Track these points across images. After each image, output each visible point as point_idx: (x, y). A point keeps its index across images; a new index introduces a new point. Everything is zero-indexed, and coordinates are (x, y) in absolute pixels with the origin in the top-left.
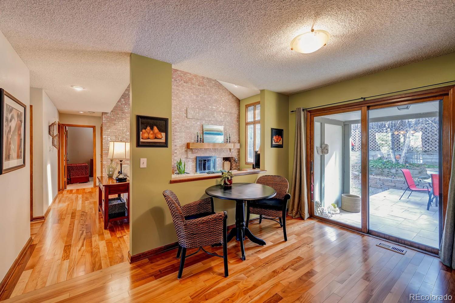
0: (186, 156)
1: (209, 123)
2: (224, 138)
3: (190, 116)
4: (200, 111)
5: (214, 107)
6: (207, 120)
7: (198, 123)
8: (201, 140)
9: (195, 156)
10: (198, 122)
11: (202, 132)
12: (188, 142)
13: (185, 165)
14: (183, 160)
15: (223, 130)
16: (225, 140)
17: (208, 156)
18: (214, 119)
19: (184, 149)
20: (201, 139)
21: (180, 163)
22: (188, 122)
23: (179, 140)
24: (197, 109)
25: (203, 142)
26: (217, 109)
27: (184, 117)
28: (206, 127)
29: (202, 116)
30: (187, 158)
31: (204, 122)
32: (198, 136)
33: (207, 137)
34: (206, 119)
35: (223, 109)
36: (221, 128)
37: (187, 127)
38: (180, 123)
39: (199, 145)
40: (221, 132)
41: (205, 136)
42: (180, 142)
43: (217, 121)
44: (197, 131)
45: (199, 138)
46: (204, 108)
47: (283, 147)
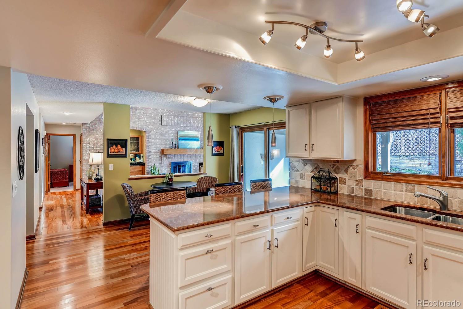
0: (160, 162)
1: (185, 129)
2: (201, 143)
3: (164, 123)
4: (175, 118)
5: (190, 114)
6: (183, 126)
7: (173, 130)
8: (175, 146)
9: (170, 162)
10: (172, 129)
11: (177, 138)
12: (163, 148)
13: (159, 170)
14: (157, 165)
15: (199, 135)
16: (202, 146)
17: (184, 162)
18: (190, 125)
19: (159, 154)
20: (175, 145)
21: (154, 168)
22: (163, 129)
23: (153, 147)
24: (172, 116)
25: (178, 148)
26: (193, 115)
27: (159, 124)
28: (182, 133)
29: (177, 123)
30: (161, 163)
31: (179, 128)
32: (172, 142)
33: (182, 143)
34: (181, 125)
35: (200, 114)
36: (197, 134)
37: (161, 134)
38: (154, 130)
39: (173, 151)
40: (198, 137)
41: (180, 142)
42: (154, 149)
43: (193, 127)
44: (172, 137)
45: (174, 144)
46: (180, 114)
47: (223, 155)
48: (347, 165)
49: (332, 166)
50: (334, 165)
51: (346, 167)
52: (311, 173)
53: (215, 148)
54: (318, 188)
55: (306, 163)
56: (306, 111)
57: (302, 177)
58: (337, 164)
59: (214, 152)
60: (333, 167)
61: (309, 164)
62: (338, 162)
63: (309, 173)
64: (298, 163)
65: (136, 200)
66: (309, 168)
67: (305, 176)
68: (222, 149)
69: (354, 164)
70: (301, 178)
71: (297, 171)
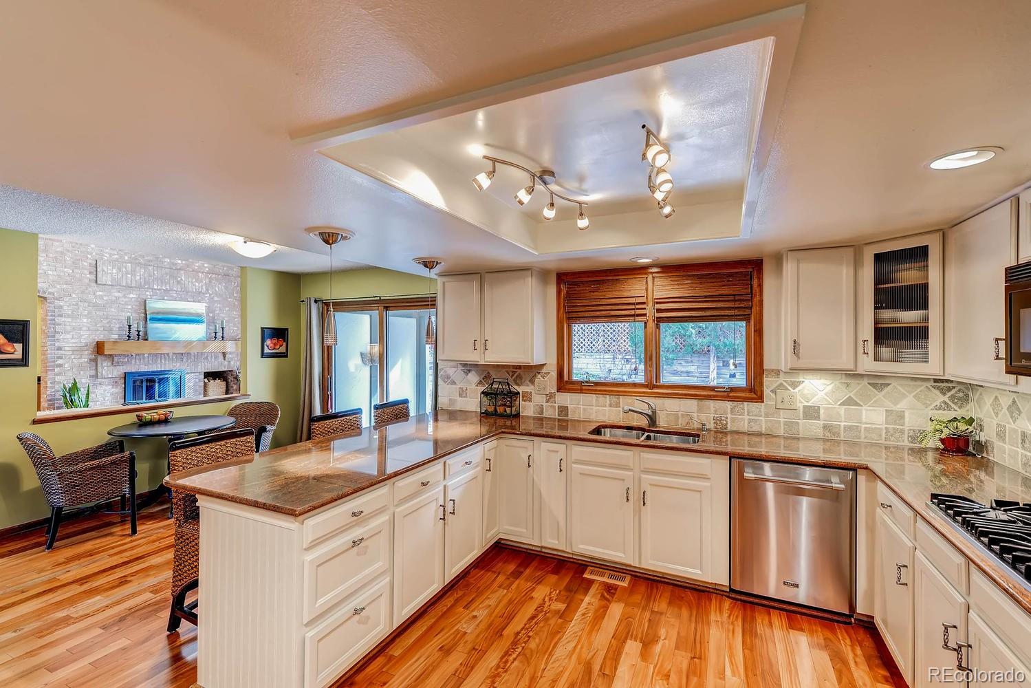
0: (93, 372)
1: (165, 295)
2: (208, 328)
3: (105, 278)
4: (138, 268)
5: (179, 262)
6: (159, 290)
7: (132, 296)
8: (138, 335)
9: (123, 372)
10: (130, 293)
11: (143, 315)
12: (101, 338)
13: (88, 394)
14: (83, 381)
15: (204, 311)
16: (210, 334)
17: (161, 371)
18: (179, 287)
19: (87, 356)
20: (139, 332)
21: (74, 388)
22: (100, 293)
23: (69, 336)
24: (129, 265)
25: (147, 340)
26: (188, 266)
27: (87, 281)
28: (156, 305)
29: (142, 281)
30: (96, 376)
31: (148, 293)
32: (130, 326)
33: (157, 328)
34: (156, 287)
35: (206, 265)
36: (199, 308)
37: (95, 305)
38: (74, 296)
39: (134, 347)
40: (199, 315)
41: (151, 325)
42: (73, 341)
43: (187, 292)
44: (129, 314)
45: (133, 330)
46: (149, 261)
47: (287, 356)
48: (532, 372)
49: (511, 373)
50: (514, 372)
51: (532, 375)
52: (477, 386)
53: (268, 342)
54: (491, 409)
55: (469, 371)
56: (475, 285)
57: (462, 394)
58: (519, 371)
59: (267, 351)
60: (513, 375)
61: (473, 372)
62: (519, 367)
63: (474, 387)
64: (454, 370)
65: (71, 473)
66: (473, 378)
67: (467, 391)
68: (285, 343)
69: (544, 370)
70: (460, 395)
71: (453, 383)
